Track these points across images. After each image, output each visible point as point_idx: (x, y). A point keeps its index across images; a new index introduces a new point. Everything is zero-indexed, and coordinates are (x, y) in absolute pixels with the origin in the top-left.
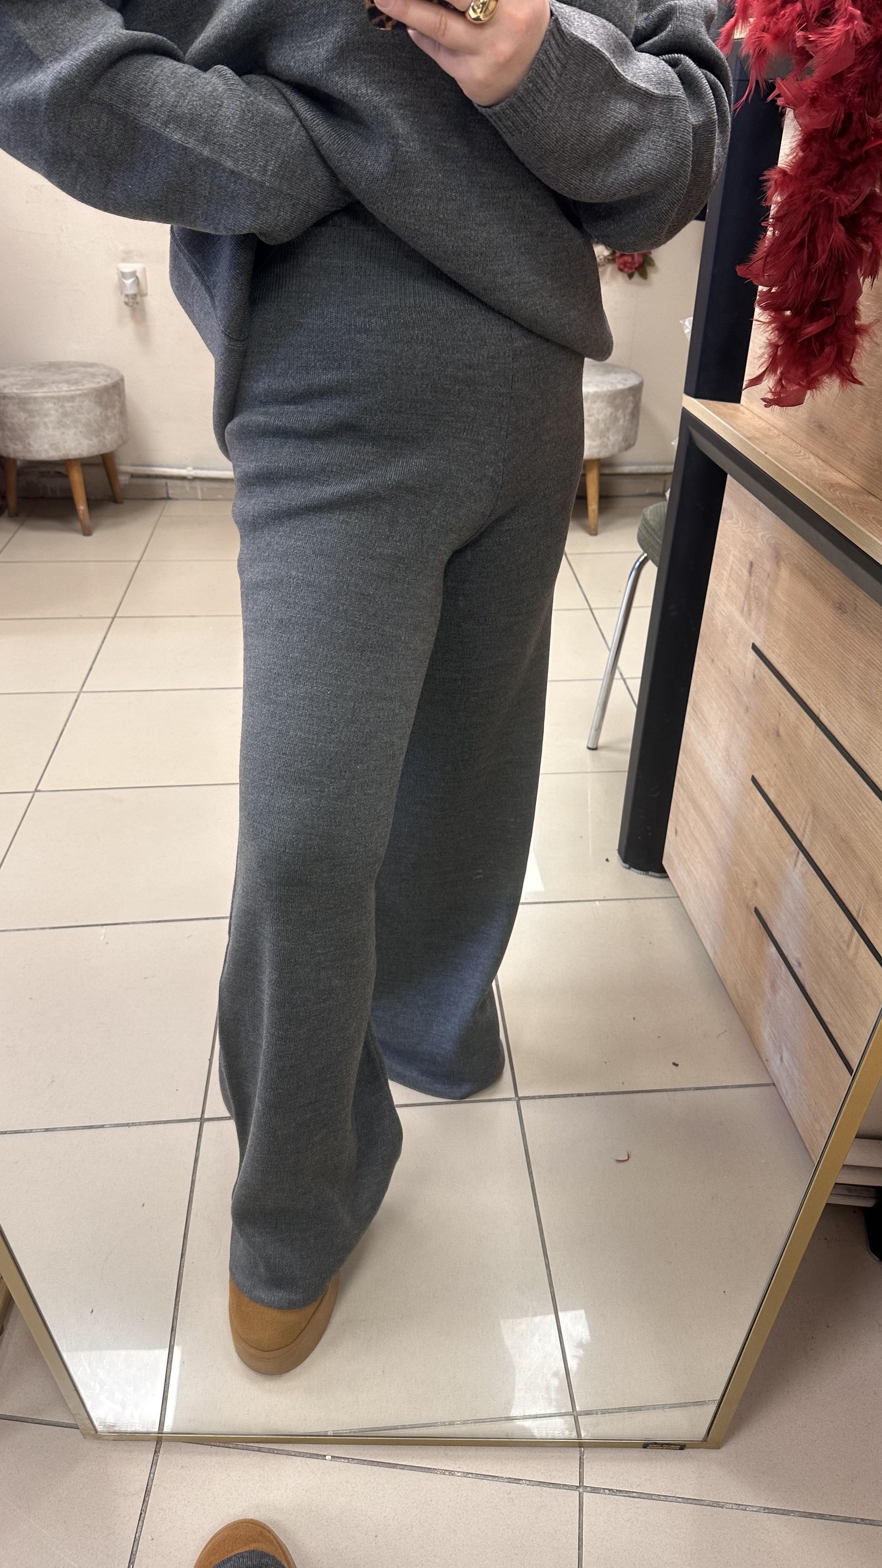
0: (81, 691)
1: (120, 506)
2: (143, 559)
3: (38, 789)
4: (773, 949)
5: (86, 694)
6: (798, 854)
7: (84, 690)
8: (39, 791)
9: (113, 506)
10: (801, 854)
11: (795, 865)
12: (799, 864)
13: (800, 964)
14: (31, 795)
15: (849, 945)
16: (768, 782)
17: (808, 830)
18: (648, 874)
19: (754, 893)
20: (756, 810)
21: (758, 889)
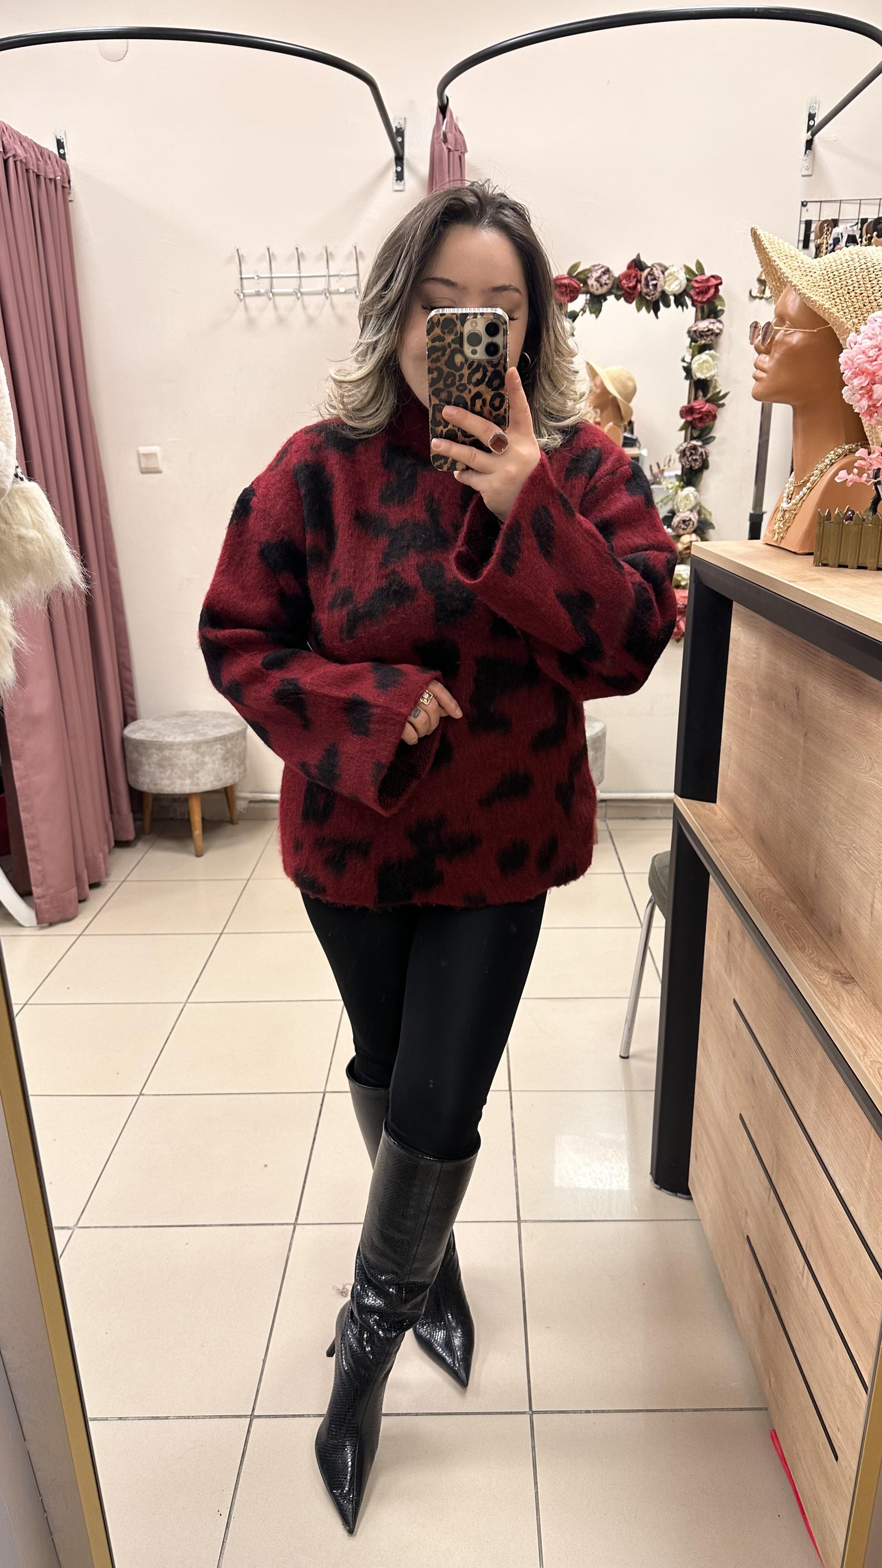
0: (186, 1003)
1: (236, 826)
2: (252, 877)
3: (142, 1093)
4: (759, 1275)
5: (191, 1004)
6: (770, 1192)
7: (189, 1001)
8: (143, 1095)
9: (231, 826)
10: (772, 1191)
11: (769, 1199)
12: (771, 1200)
13: (776, 1293)
14: (137, 1097)
15: (803, 1276)
16: (750, 1121)
17: (775, 1168)
18: (676, 1196)
19: (746, 1222)
20: (744, 1145)
21: (749, 1220)
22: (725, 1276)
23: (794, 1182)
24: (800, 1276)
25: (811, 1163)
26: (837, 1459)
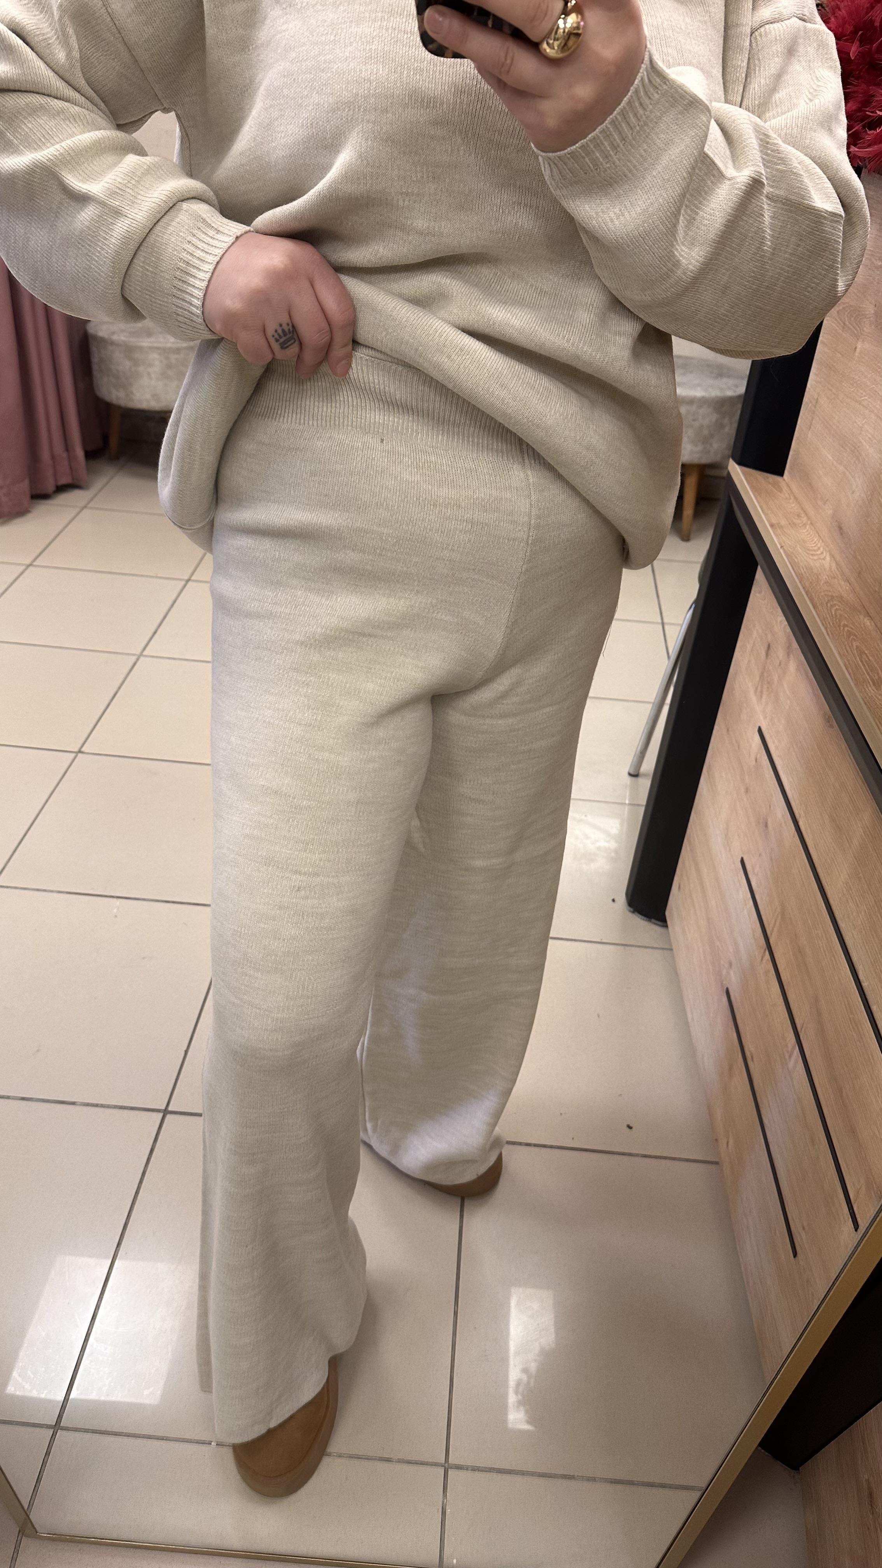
4: (735, 1035)
5: (145, 658)
6: (765, 952)
8: (82, 752)
10: (767, 952)
11: (762, 960)
12: (764, 961)
13: (753, 1060)
15: (790, 1057)
16: (753, 869)
17: (775, 929)
18: (651, 921)
19: (728, 973)
20: (741, 893)
21: (732, 973)
22: (693, 1019)
23: (800, 952)
24: (787, 1057)
25: (827, 939)
26: (795, 1254)
